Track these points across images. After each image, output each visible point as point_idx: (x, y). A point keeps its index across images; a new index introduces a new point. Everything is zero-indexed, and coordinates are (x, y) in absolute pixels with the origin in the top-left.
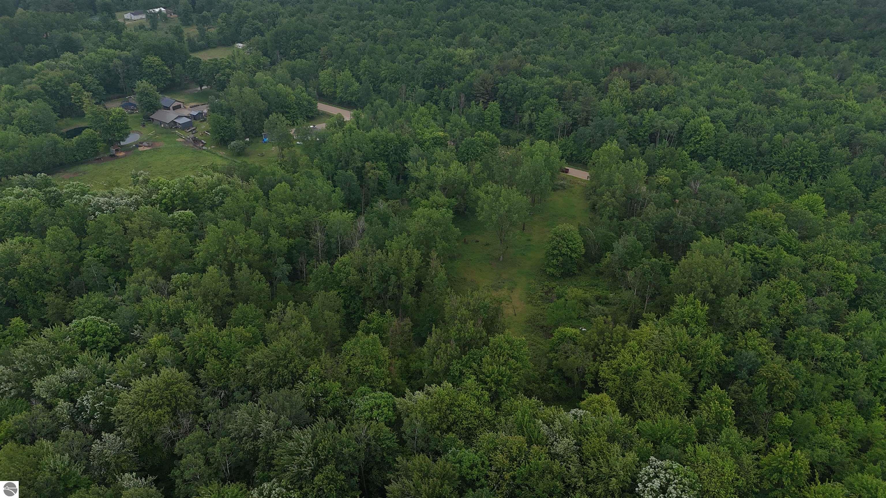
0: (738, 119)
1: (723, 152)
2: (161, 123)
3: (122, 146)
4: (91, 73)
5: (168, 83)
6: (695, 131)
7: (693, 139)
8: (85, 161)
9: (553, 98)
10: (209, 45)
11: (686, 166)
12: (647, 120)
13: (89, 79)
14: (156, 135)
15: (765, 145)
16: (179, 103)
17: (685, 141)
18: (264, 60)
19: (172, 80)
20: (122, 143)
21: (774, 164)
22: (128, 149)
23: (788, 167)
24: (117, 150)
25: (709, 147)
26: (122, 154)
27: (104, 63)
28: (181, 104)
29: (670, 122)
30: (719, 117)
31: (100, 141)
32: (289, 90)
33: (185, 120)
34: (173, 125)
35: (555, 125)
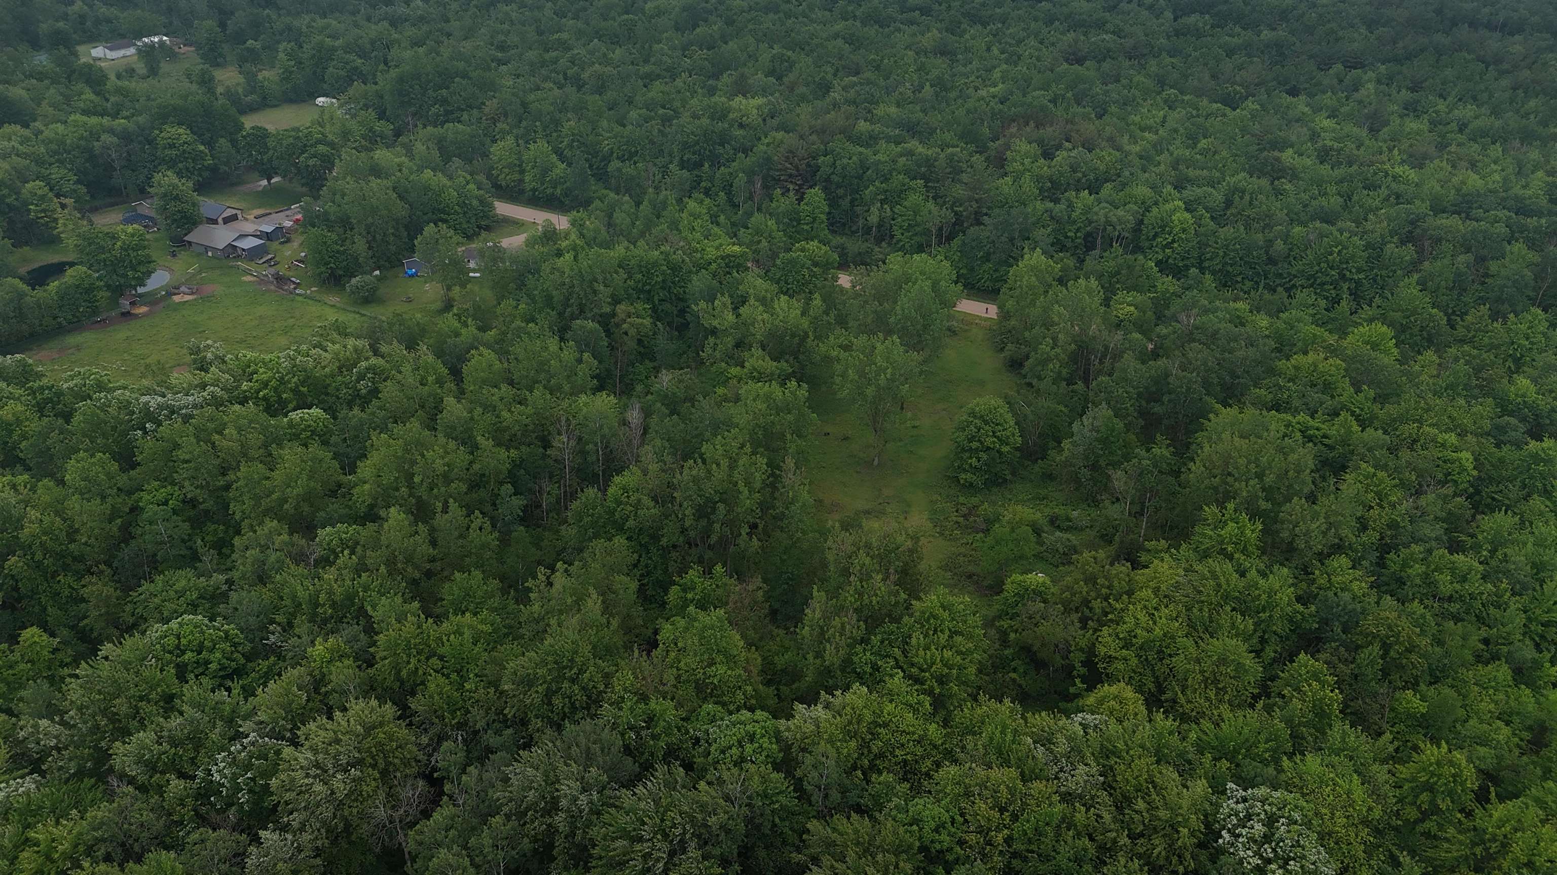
0: (1228, 203)
1: (1211, 259)
2: (207, 248)
3: (141, 296)
4: (61, 162)
5: (206, 174)
6: (1163, 227)
7: (1160, 240)
8: (76, 325)
9: (915, 178)
10: (265, 102)
11: (1155, 286)
12: (1079, 211)
13: (56, 173)
14: (200, 272)
15: (1279, 245)
16: (234, 212)
17: (1147, 244)
18: (380, 126)
19: (214, 170)
20: (140, 290)
21: (1295, 276)
22: (152, 300)
23: (1319, 281)
24: (133, 304)
25: (1188, 252)
26: (143, 309)
27: (83, 143)
28: (239, 212)
29: (1120, 212)
30: (1198, 201)
31: (101, 288)
32: (444, 180)
33: (254, 241)
34: (231, 252)
35: (929, 225)
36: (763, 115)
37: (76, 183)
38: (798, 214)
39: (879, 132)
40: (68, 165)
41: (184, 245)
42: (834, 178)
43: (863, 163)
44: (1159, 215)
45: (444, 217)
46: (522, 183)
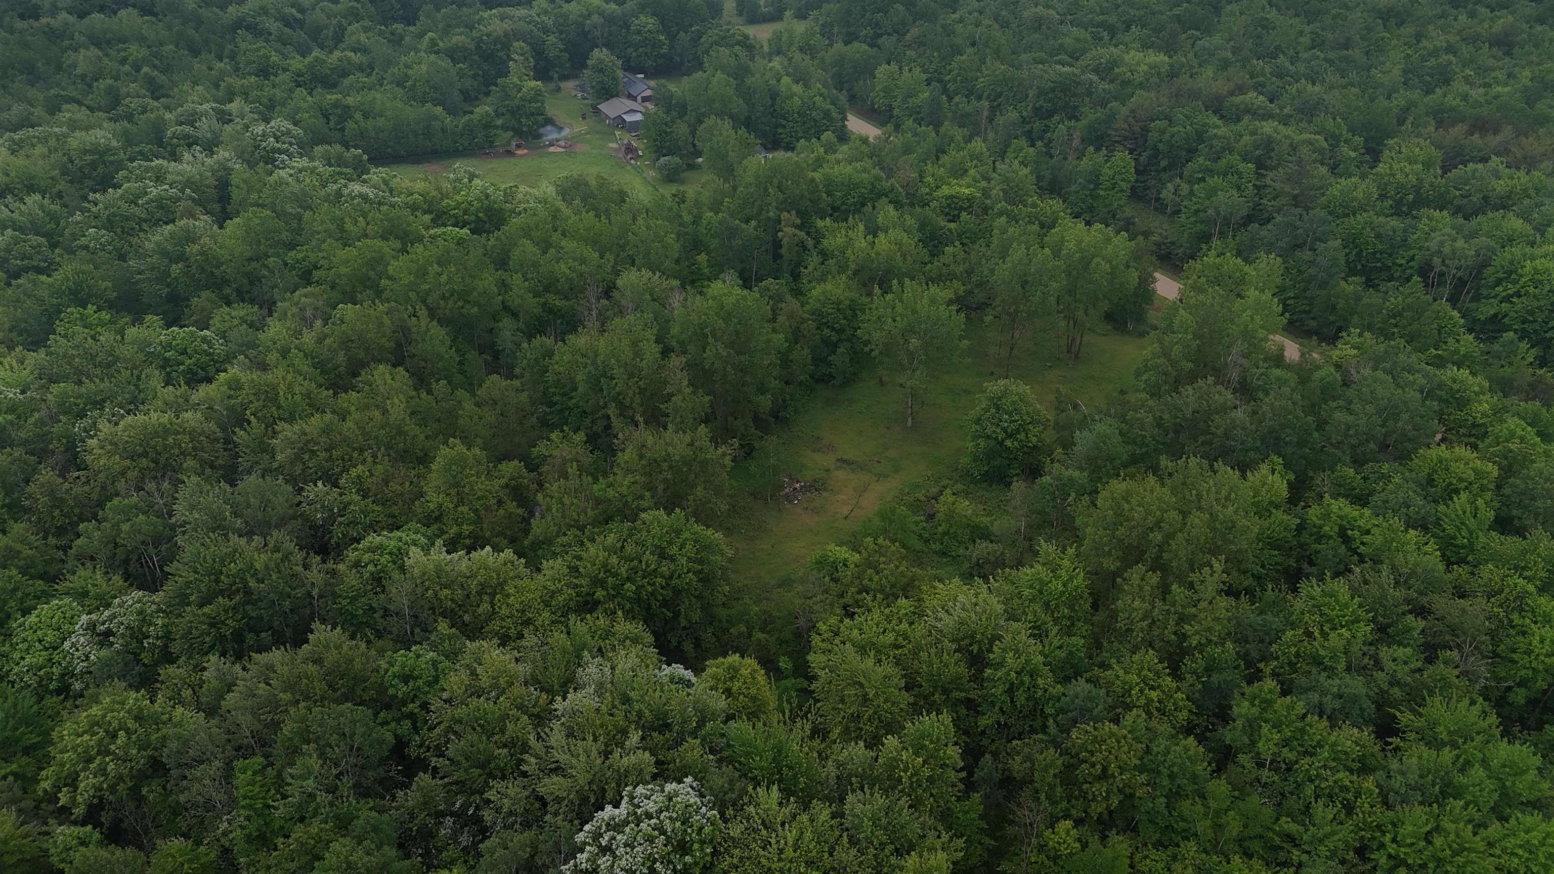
2: (605, 116)
7: (1500, 289)
8: (468, 152)
9: (1249, 162)
14: (588, 133)
19: (669, 58)
22: (535, 146)
24: (518, 146)
26: (524, 151)
29: (1461, 244)
31: (496, 127)
32: (798, 89)
33: (638, 117)
34: (620, 123)
35: (1210, 212)
36: (1159, 74)
37: (561, 51)
38: (1098, 176)
39: (1259, 107)
40: (563, 36)
41: (597, 112)
42: (1161, 146)
43: (1200, 136)
44: (1510, 257)
45: (784, 122)
46: (891, 108)
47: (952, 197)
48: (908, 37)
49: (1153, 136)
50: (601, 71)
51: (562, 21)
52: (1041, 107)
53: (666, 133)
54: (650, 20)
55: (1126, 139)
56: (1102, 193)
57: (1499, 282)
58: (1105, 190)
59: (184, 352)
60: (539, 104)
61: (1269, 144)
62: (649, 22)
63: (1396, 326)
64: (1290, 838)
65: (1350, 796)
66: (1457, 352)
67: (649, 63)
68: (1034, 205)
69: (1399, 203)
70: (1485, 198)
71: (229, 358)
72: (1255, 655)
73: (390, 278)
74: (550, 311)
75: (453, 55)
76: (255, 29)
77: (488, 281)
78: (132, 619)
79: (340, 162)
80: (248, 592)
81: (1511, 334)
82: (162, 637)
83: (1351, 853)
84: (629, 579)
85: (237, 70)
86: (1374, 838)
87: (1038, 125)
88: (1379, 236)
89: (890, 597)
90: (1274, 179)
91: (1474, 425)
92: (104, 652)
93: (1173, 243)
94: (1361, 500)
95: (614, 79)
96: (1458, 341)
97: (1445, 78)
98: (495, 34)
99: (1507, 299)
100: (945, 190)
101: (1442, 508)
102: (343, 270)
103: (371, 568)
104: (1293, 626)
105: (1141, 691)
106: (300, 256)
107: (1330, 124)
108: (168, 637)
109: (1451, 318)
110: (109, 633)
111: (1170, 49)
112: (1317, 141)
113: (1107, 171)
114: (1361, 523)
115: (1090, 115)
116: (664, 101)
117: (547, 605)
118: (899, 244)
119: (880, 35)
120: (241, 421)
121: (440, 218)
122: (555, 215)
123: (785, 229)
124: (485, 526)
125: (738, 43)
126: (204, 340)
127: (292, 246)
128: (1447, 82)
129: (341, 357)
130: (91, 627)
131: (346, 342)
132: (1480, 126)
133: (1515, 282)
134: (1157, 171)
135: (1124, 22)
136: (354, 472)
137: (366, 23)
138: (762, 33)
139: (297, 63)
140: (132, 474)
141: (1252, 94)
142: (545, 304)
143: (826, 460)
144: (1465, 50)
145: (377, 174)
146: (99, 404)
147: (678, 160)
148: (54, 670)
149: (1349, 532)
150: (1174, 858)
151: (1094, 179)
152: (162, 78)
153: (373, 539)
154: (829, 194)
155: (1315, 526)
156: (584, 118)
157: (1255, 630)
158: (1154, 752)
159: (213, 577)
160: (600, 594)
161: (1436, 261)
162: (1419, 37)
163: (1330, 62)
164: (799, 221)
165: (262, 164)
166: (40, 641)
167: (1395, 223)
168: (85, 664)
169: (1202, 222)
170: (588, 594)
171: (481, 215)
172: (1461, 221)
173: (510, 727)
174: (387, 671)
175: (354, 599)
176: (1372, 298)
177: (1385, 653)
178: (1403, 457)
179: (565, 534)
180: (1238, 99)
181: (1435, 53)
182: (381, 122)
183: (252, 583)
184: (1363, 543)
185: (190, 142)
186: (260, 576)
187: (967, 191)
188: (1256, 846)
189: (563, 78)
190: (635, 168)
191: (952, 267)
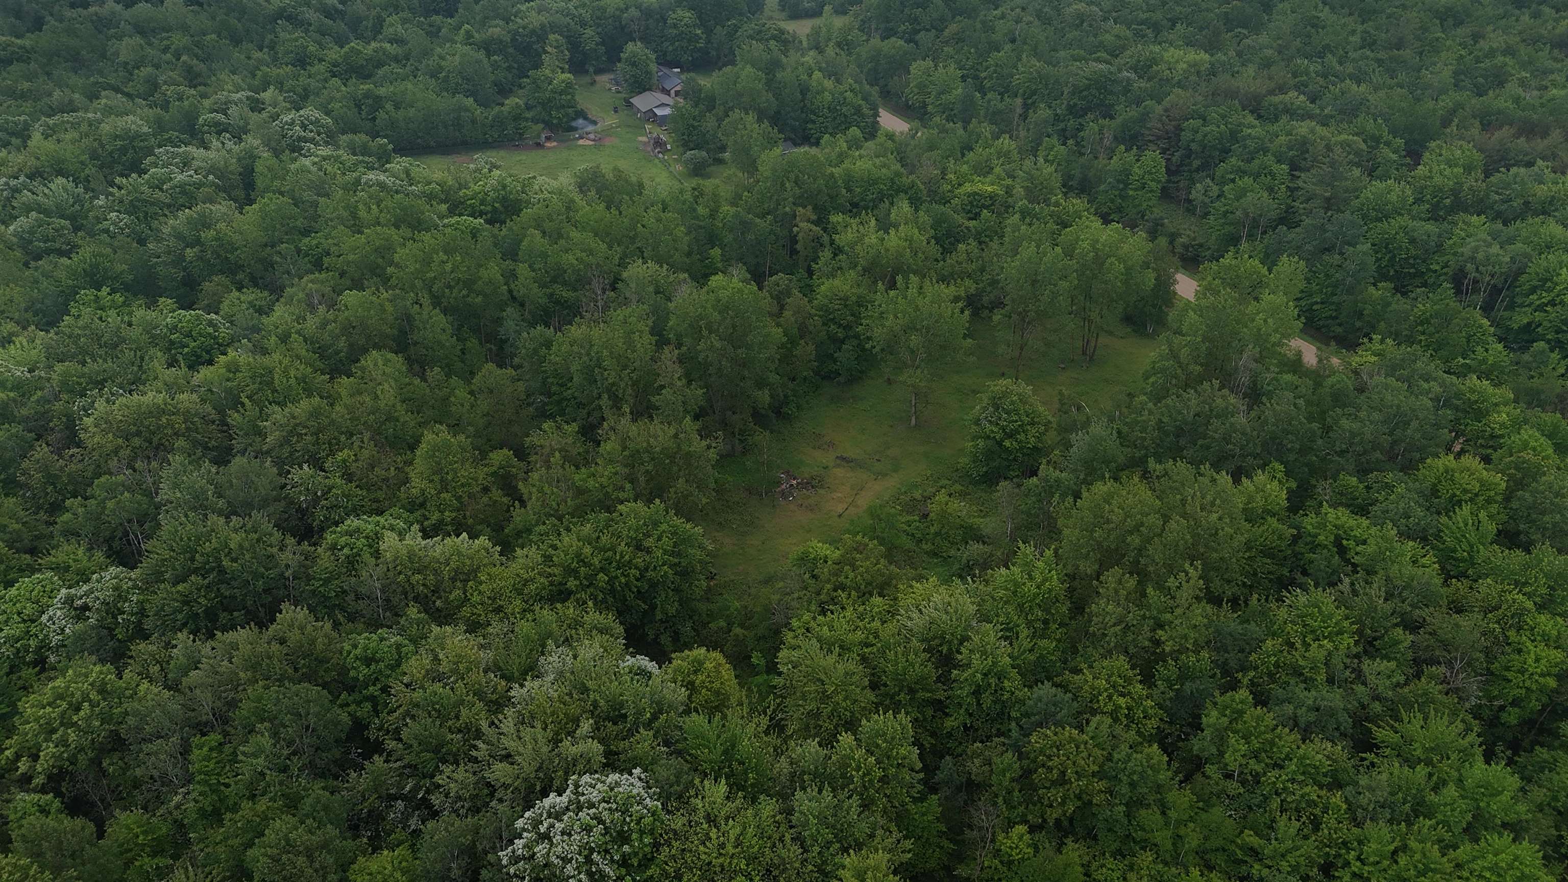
2: (637, 110)
6: (1545, 281)
7: (1535, 297)
8: (499, 144)
14: (616, 126)
22: (566, 139)
24: (548, 139)
26: (555, 144)
29: (1496, 250)
31: (527, 119)
32: (829, 84)
33: (667, 111)
34: (650, 116)
35: (1239, 213)
36: (1198, 72)
37: (597, 44)
38: (1127, 176)
39: (1299, 108)
40: (600, 30)
41: (630, 105)
42: (1194, 146)
43: (1234, 136)
44: (1545, 264)
45: (813, 117)
46: (925, 105)
47: (976, 194)
48: (946, 33)
49: (1186, 136)
50: (634, 64)
51: (599, 14)
52: (1075, 105)
53: (693, 126)
54: (687, 14)
55: (1159, 138)
56: (1131, 193)
57: (1533, 290)
58: (1136, 190)
59: (189, 335)
60: (569, 97)
61: (1303, 145)
62: (685, 15)
63: (1423, 333)
64: (1254, 852)
65: (1317, 811)
66: (1484, 361)
67: (686, 58)
68: (1057, 204)
69: (1436, 207)
70: (1526, 203)
71: (233, 341)
72: (1233, 664)
73: (397, 266)
74: (557, 302)
75: (488, 47)
76: (296, 19)
77: (493, 271)
78: (108, 594)
79: (365, 151)
80: (222, 571)
81: (1542, 344)
82: (137, 613)
83: (1315, 870)
84: (602, 569)
85: (275, 59)
86: (1340, 855)
87: (1072, 123)
88: (1413, 241)
89: (864, 595)
90: (1307, 181)
91: (1492, 437)
92: (80, 626)
93: (1201, 245)
94: (1361, 510)
95: (647, 73)
96: (1487, 350)
97: (1499, 80)
98: (531, 26)
99: (1541, 308)
100: (968, 188)
101: (1444, 519)
102: (351, 257)
103: (346, 551)
104: (1274, 635)
105: (1110, 697)
106: (314, 242)
107: (1370, 125)
108: (142, 613)
109: (1481, 326)
110: (85, 607)
111: (1211, 47)
112: (1355, 142)
113: (1137, 170)
114: (1357, 533)
115: (1126, 113)
116: (691, 94)
117: (520, 593)
118: (909, 240)
119: (920, 31)
120: (237, 404)
121: (456, 208)
122: (570, 206)
123: (801, 225)
124: (468, 513)
125: (774, 37)
126: (211, 323)
127: (306, 232)
128: (1501, 84)
129: (342, 343)
130: (69, 600)
131: (348, 329)
132: (1530, 130)
133: (1549, 290)
134: (1189, 171)
135: (1169, 20)
136: (340, 456)
137: (406, 14)
138: (802, 29)
139: (334, 53)
140: (125, 453)
141: (1293, 94)
142: (552, 295)
143: (827, 458)
144: (1524, 51)
145: (399, 164)
146: (100, 384)
147: (704, 154)
148: (31, 642)
149: (1345, 542)
150: (1131, 868)
151: (1124, 177)
152: (200, 67)
153: (353, 522)
154: (849, 190)
155: (1310, 535)
156: (616, 112)
157: (1235, 640)
158: (1115, 760)
159: (188, 555)
160: (572, 583)
161: (1470, 267)
162: (1476, 37)
163: (1380, 62)
164: (814, 217)
165: (287, 152)
166: (19, 614)
167: (1431, 227)
168: (60, 637)
169: (1231, 224)
170: (560, 584)
171: (497, 205)
172: (1499, 226)
173: (464, 712)
174: (349, 653)
175: (327, 581)
176: (1399, 304)
177: (1369, 667)
178: (1409, 467)
179: (544, 523)
180: (1276, 99)
181: (1491, 54)
182: (412, 112)
183: (226, 563)
184: (1357, 554)
185: (220, 129)
186: (234, 555)
187: (989, 189)
188: (1219, 860)
189: (599, 71)
190: (663, 161)
191: (964, 265)
